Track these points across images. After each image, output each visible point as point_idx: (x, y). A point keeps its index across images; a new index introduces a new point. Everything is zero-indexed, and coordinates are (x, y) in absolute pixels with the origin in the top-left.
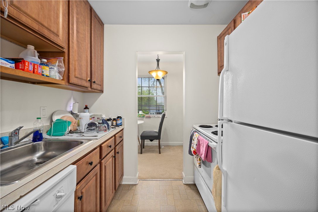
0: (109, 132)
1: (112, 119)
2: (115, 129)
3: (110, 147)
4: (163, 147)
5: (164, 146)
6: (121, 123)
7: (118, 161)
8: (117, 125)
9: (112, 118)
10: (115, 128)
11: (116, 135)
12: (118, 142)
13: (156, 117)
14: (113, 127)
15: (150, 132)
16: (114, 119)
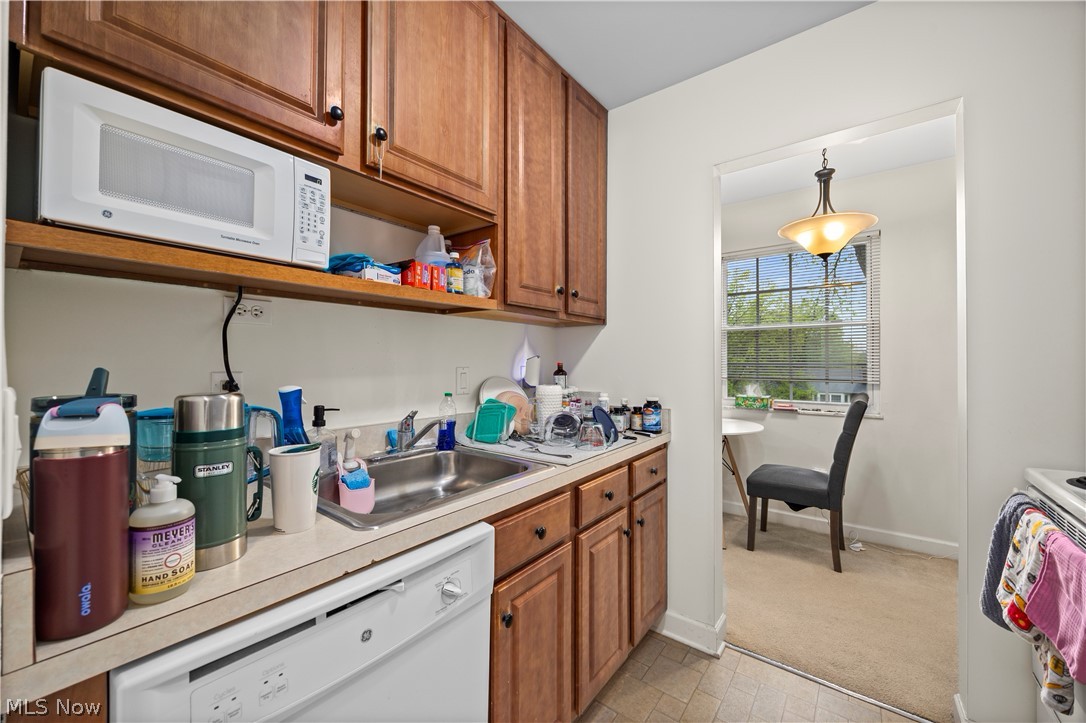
0: (610, 448)
1: (629, 410)
2: (634, 441)
3: (610, 496)
4: (860, 545)
5: (865, 543)
6: (657, 425)
7: (642, 551)
8: (645, 431)
9: (631, 406)
10: (635, 438)
11: (636, 464)
12: (643, 483)
13: (822, 412)
14: (629, 434)
15: (792, 472)
16: (637, 410)
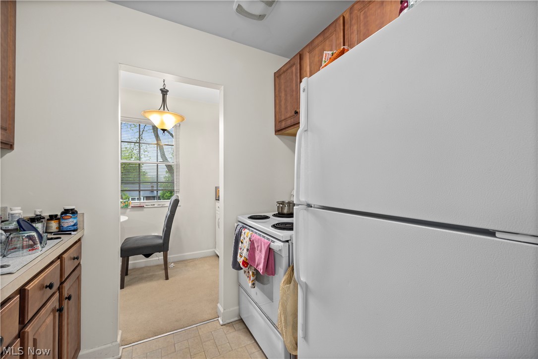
0: (44, 249)
1: (44, 218)
2: (59, 240)
3: (50, 286)
5: (174, 262)
6: (74, 225)
8: (62, 231)
9: (46, 214)
10: (60, 238)
11: (65, 256)
12: (69, 267)
13: (156, 206)
14: (50, 236)
15: (145, 238)
16: (52, 217)
